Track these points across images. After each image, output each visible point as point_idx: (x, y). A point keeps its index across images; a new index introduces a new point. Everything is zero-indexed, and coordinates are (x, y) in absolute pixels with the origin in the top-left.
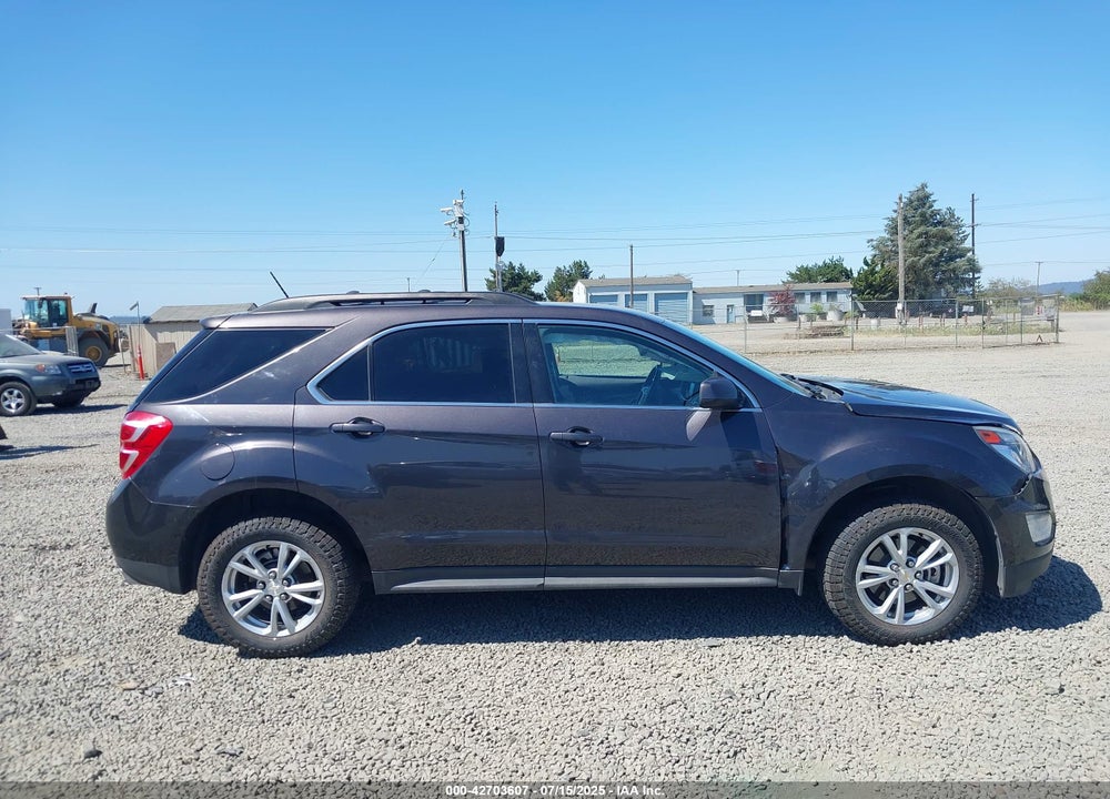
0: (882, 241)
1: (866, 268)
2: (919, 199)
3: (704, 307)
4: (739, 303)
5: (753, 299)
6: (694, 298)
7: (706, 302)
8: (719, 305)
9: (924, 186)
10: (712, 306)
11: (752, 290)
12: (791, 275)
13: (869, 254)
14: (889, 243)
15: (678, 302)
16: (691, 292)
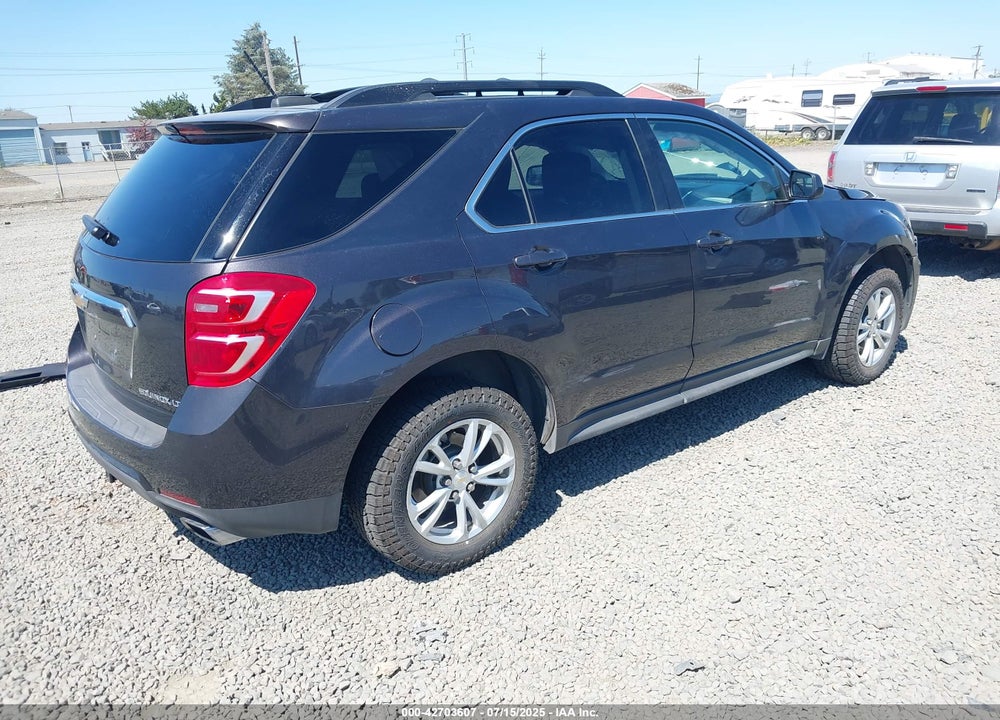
0: (227, 78)
1: (216, 104)
2: (254, 38)
3: (55, 144)
4: (94, 140)
5: (109, 136)
6: (42, 135)
7: (58, 139)
8: (73, 143)
9: (257, 26)
10: (64, 144)
11: (104, 126)
12: (139, 112)
13: (217, 90)
14: (233, 80)
15: (24, 140)
16: (37, 130)
